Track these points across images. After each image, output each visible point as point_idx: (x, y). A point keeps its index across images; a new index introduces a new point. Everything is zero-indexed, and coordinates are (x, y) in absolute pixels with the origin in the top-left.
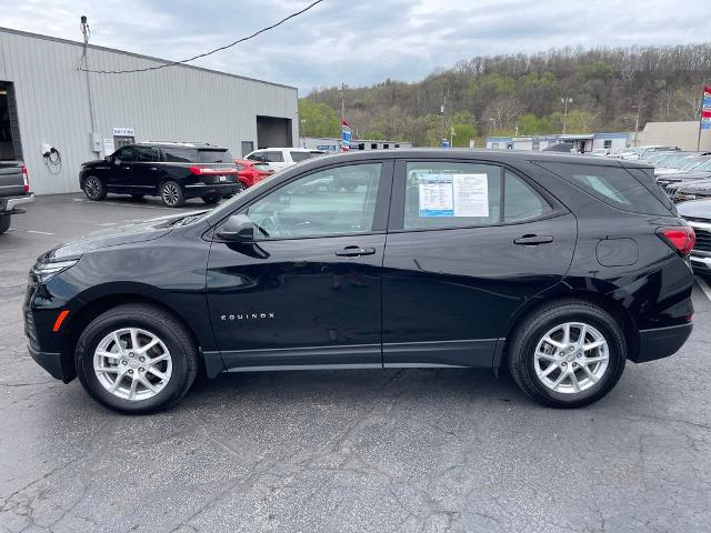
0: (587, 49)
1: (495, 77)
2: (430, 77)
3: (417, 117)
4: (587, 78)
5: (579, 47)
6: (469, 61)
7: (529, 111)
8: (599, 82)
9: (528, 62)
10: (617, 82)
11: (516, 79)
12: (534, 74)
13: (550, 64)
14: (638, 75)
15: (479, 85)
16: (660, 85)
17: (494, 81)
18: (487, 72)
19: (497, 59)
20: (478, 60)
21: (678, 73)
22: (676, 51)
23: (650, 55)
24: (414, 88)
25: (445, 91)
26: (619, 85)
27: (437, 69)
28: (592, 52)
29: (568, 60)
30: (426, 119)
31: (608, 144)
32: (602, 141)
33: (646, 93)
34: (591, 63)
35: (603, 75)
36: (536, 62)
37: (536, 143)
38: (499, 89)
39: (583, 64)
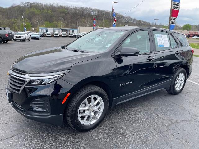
0: (60, 5)
1: (34, 9)
2: (11, 6)
3: (9, 19)
4: (61, 13)
5: (57, 4)
6: (25, 3)
7: (46, 21)
8: (64, 14)
9: (43, 6)
10: (68, 15)
11: (41, 10)
12: (46, 9)
13: (50, 7)
14: (73, 14)
15: (29, 11)
16: (79, 17)
17: (34, 10)
18: (31, 7)
19: (34, 3)
20: (27, 3)
21: (82, 14)
22: (81, 9)
23: (75, 9)
24: (6, 9)
25: (18, 11)
26: (69, 16)
27: (14, 4)
28: (61, 5)
29: (55, 7)
30: (13, 20)
31: (73, 31)
32: (72, 31)
33: (76, 19)
34: (61, 9)
35: (64, 12)
36: (46, 6)
37: (54, 30)
38: (36, 13)
39: (59, 9)
